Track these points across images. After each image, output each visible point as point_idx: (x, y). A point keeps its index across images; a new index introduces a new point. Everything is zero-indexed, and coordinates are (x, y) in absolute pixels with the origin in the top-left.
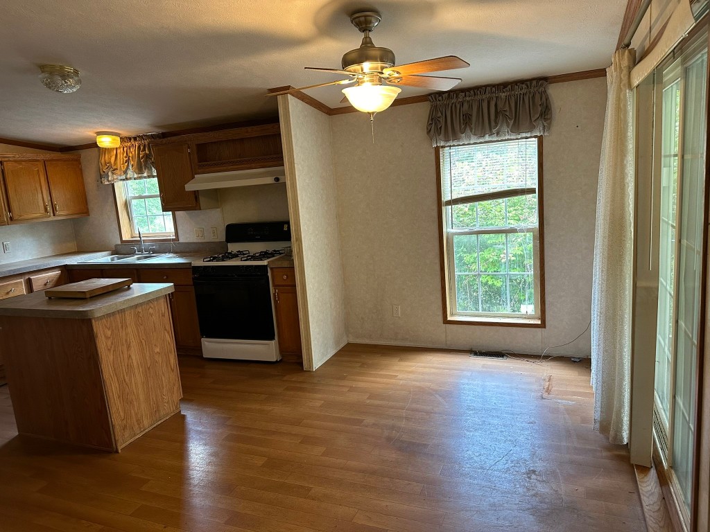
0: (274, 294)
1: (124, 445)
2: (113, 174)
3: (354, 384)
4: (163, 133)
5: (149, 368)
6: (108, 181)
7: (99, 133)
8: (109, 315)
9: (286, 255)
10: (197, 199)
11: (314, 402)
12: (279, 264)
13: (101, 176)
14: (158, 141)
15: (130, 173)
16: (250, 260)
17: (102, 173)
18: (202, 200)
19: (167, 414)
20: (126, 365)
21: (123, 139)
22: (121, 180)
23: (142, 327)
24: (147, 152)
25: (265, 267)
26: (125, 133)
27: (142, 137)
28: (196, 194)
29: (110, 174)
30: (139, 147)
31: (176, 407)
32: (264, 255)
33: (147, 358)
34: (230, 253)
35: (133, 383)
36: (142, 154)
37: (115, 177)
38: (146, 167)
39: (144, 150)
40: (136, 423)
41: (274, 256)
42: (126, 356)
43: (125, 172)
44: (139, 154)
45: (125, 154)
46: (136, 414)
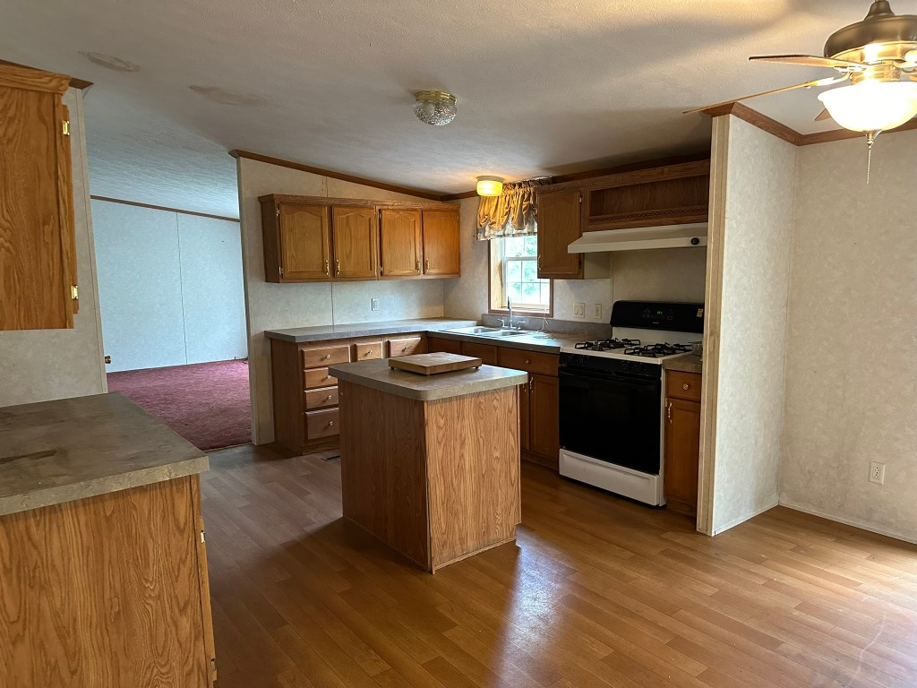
0: (666, 409)
1: (439, 567)
2: (490, 228)
3: (776, 577)
4: (553, 178)
5: (483, 476)
6: (484, 236)
7: (481, 178)
8: (444, 400)
9: (693, 354)
10: (581, 264)
11: (702, 586)
12: (679, 366)
13: (478, 230)
14: (546, 187)
15: (509, 229)
16: (638, 354)
17: (479, 227)
18: (588, 266)
19: (498, 541)
20: (456, 465)
21: (506, 186)
22: (498, 236)
23: (482, 422)
24: (532, 202)
25: (657, 368)
26: (509, 179)
27: (527, 183)
28: (581, 257)
29: (487, 228)
30: (523, 196)
31: (511, 534)
32: (660, 350)
33: (483, 462)
34: (613, 341)
35: (462, 490)
36: (525, 204)
37: (492, 232)
38: (527, 221)
39: (528, 199)
40: (458, 542)
41: (674, 353)
42: (458, 454)
43: (504, 227)
44: (522, 204)
45: (506, 205)
46: (460, 531)
